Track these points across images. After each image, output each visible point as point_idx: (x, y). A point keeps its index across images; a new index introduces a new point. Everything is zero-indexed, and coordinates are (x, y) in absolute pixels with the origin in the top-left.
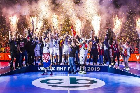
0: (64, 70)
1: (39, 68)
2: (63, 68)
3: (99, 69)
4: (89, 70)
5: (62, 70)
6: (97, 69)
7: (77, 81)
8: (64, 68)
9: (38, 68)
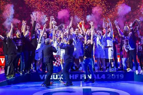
0: (76, 78)
1: (42, 76)
2: (73, 75)
3: (122, 76)
4: (109, 78)
5: (73, 78)
6: (120, 77)
7: (92, 94)
8: (76, 75)
9: (40, 76)
